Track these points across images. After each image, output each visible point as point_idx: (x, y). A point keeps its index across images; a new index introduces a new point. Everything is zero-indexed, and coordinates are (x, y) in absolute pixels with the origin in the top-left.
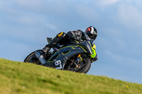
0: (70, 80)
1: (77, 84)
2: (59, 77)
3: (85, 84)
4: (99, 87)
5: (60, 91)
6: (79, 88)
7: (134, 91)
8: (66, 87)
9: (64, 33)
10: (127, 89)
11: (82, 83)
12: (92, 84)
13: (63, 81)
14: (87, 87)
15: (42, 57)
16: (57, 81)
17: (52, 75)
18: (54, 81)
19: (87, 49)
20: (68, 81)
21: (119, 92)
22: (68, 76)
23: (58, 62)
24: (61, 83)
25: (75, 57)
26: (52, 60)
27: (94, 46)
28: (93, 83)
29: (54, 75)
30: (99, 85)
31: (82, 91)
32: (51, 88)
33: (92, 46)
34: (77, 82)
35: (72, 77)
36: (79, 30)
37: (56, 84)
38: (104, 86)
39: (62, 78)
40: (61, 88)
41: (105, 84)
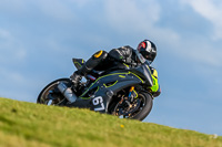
0: (31, 116)
1: (44, 122)
2: (14, 111)
3: (55, 122)
4: (77, 127)
5: (18, 133)
6: (46, 129)
7: (133, 134)
8: (27, 126)
9: (104, 52)
10: (122, 129)
11: (49, 120)
12: (66, 123)
13: (21, 117)
14: (59, 126)
15: (69, 90)
16: (12, 117)
17: (4, 109)
18: (7, 117)
19: (145, 79)
20: (29, 118)
21: (110, 134)
22: (28, 110)
23: (98, 99)
24: (18, 120)
25: (126, 91)
26: (86, 96)
27: (155, 73)
28: (68, 120)
29: (7, 107)
30: (77, 123)
31: (51, 132)
32: (4, 129)
33: (152, 72)
34: (43, 119)
35: (34, 112)
36: (128, 47)
37: (10, 123)
38: (85, 125)
39: (21, 114)
40: (19, 128)
41: (87, 122)
